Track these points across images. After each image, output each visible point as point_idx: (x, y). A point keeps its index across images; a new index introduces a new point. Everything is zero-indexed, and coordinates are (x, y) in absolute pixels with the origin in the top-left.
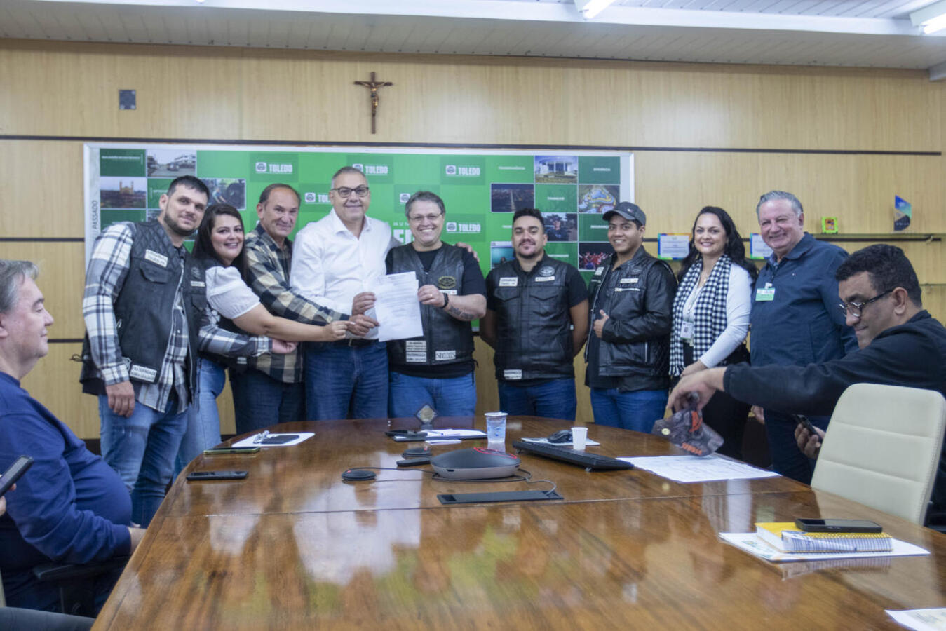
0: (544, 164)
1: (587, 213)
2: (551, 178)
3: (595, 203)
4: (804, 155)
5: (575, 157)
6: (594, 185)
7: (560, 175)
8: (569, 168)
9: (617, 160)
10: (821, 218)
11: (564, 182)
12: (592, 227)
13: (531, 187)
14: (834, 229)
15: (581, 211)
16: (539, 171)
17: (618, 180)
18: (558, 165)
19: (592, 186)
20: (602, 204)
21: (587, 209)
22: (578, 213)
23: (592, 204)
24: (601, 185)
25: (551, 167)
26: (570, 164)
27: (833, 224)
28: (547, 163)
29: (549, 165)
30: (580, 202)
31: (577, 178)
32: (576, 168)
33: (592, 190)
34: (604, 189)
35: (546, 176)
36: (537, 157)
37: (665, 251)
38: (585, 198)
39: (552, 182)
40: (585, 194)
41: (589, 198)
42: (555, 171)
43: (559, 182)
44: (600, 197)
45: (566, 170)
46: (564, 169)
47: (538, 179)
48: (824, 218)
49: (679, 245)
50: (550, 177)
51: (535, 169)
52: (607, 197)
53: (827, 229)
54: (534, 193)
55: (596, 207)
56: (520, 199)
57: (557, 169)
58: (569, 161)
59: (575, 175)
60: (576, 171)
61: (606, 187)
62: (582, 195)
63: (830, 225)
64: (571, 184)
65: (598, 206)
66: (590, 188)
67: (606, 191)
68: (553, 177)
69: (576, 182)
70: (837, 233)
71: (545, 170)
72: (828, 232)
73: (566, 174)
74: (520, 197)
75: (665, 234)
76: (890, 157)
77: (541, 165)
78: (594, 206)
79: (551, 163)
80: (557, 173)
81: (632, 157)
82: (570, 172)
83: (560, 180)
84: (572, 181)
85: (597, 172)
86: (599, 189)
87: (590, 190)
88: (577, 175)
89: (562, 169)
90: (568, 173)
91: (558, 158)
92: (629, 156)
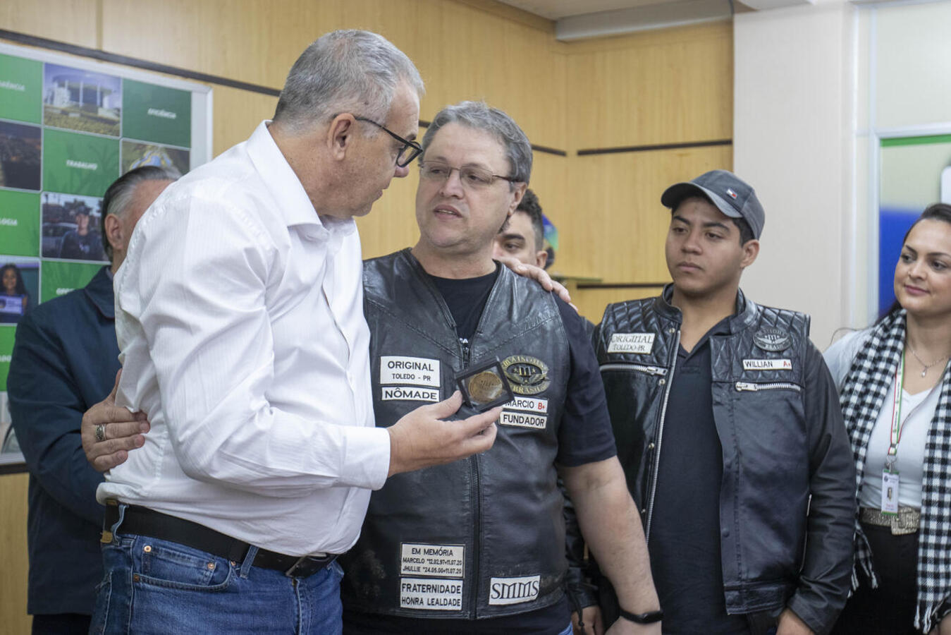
0: (62, 85)
2: (74, 119)
5: (117, 79)
6: (151, 144)
7: (91, 114)
8: (106, 101)
9: (186, 97)
11: (97, 131)
13: (36, 132)
16: (52, 99)
17: (187, 141)
18: (86, 90)
19: (144, 146)
24: (161, 145)
25: (74, 94)
26: (109, 92)
28: (67, 83)
29: (70, 89)
31: (120, 126)
32: (119, 104)
33: (146, 155)
34: (165, 155)
35: (65, 113)
36: (49, 67)
39: (76, 127)
40: (135, 161)
42: (81, 104)
43: (89, 130)
45: (101, 105)
46: (98, 101)
47: (50, 118)
50: (72, 115)
51: (45, 94)
54: (42, 148)
56: (14, 159)
57: (84, 101)
58: (108, 85)
59: (115, 118)
60: (119, 110)
61: (168, 150)
62: (128, 163)
64: (109, 136)
66: (142, 149)
67: (168, 161)
68: (77, 115)
69: (116, 133)
71: (62, 99)
73: (102, 113)
74: (14, 154)
77: (56, 85)
79: (74, 85)
80: (85, 108)
81: (210, 96)
82: (109, 110)
83: (88, 125)
84: (110, 131)
85: (153, 116)
86: (157, 155)
87: (142, 154)
88: (121, 119)
89: (95, 102)
90: (105, 112)
91: (88, 76)
92: (206, 93)
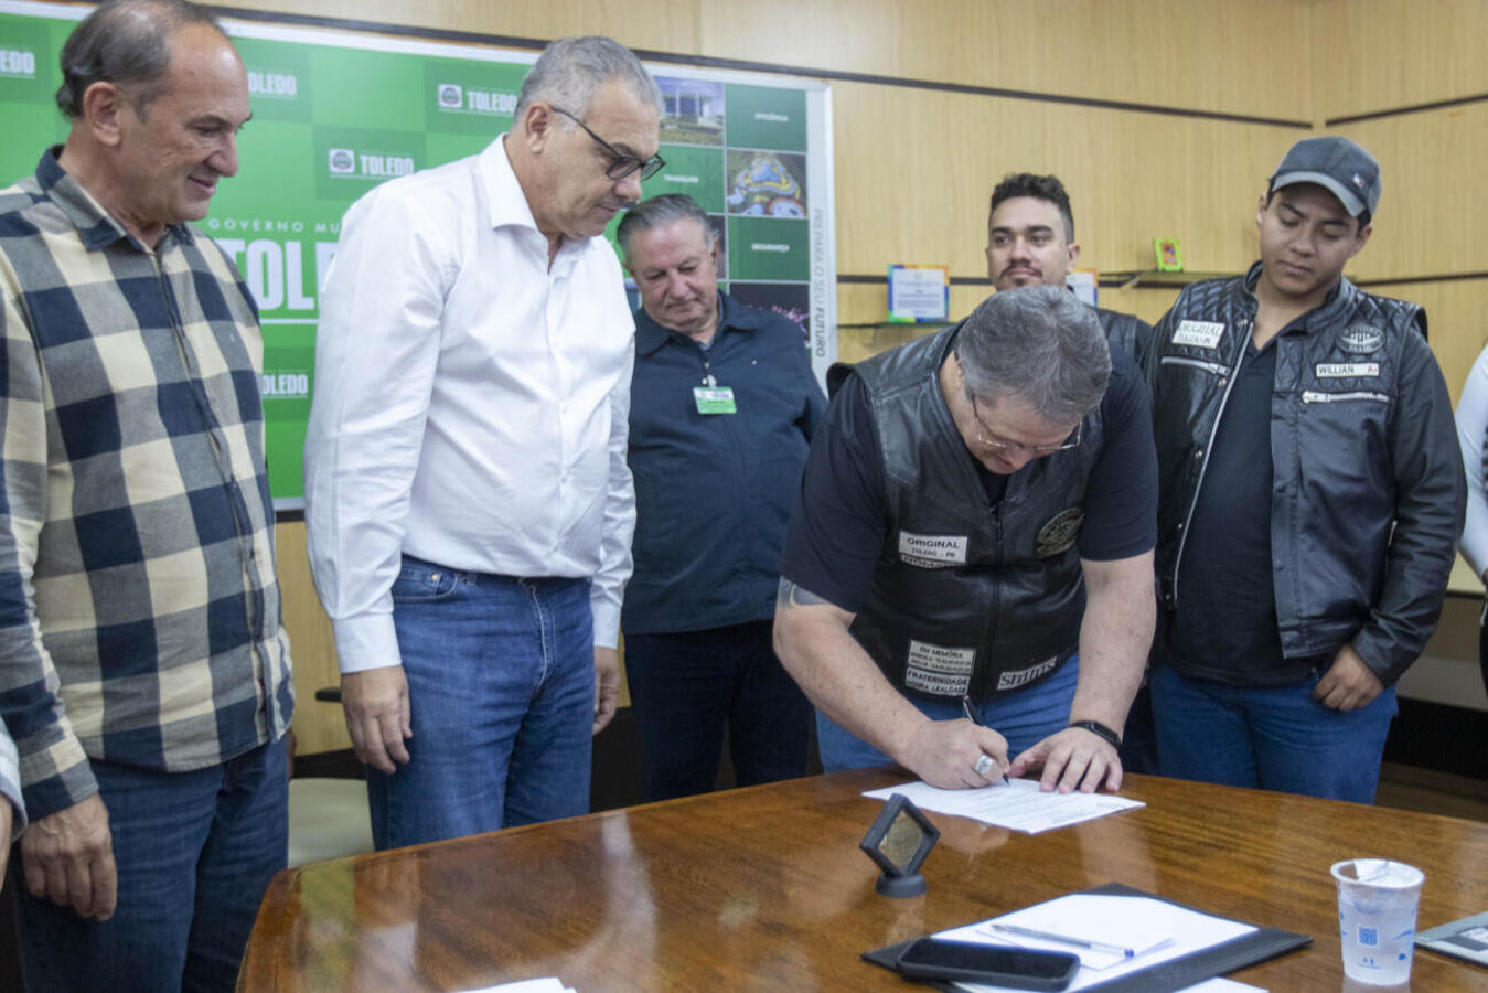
1: (744, 215)
2: (670, 132)
3: (763, 193)
4: (1117, 113)
5: (718, 85)
6: (757, 151)
7: (690, 124)
8: (706, 109)
9: (801, 94)
10: (1154, 242)
11: (698, 142)
12: (756, 247)
14: (1175, 263)
15: (733, 209)
17: (803, 145)
18: (683, 99)
19: (752, 154)
20: (774, 197)
21: (745, 205)
22: (726, 214)
23: (755, 194)
24: (771, 152)
25: (670, 104)
26: (709, 99)
27: (1173, 253)
30: (731, 191)
31: (724, 135)
32: (721, 111)
33: (754, 163)
34: (777, 162)
37: (903, 304)
38: (740, 180)
39: (673, 140)
40: (741, 170)
41: (748, 181)
42: (678, 114)
43: (686, 141)
44: (769, 180)
45: (701, 114)
46: (697, 109)
48: (1159, 241)
49: (926, 290)
50: (668, 127)
52: (784, 180)
53: (1166, 262)
55: (762, 203)
57: (682, 111)
58: (708, 92)
59: (718, 126)
60: (720, 117)
61: (780, 157)
62: (733, 173)
63: (1169, 254)
64: (711, 146)
65: (766, 199)
66: (749, 157)
67: (780, 168)
68: (674, 127)
69: (719, 142)
70: (1181, 271)
72: (1169, 268)
73: (702, 122)
75: (900, 267)
76: (1243, 126)
78: (757, 199)
79: (669, 95)
80: (682, 119)
81: (828, 94)
82: (710, 119)
83: (687, 136)
84: (713, 140)
85: (762, 121)
86: (767, 162)
87: (749, 162)
88: (724, 127)
89: (693, 111)
90: (706, 119)
91: (684, 84)
92: (823, 91)
